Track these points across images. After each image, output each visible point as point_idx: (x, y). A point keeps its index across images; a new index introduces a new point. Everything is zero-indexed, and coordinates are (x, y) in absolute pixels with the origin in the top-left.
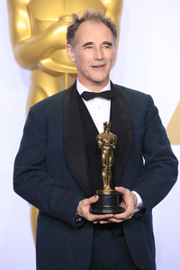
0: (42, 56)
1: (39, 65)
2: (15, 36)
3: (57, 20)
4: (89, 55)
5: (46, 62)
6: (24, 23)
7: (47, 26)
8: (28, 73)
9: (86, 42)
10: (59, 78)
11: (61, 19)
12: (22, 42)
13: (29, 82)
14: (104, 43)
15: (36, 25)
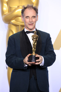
0: (12, 19)
1: (11, 22)
2: (3, 12)
3: (17, 7)
4: (28, 20)
5: (13, 21)
6: (6, 8)
7: (13, 9)
8: (7, 25)
9: (26, 16)
10: (17, 27)
11: (18, 7)
12: (5, 14)
13: (7, 28)
14: (33, 16)
15: (10, 9)
